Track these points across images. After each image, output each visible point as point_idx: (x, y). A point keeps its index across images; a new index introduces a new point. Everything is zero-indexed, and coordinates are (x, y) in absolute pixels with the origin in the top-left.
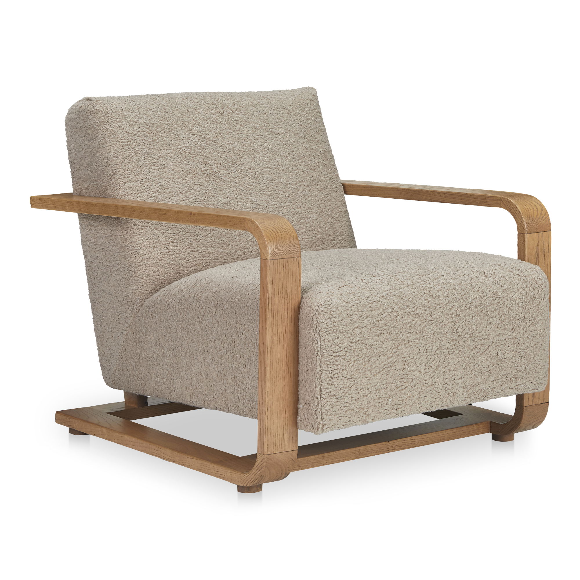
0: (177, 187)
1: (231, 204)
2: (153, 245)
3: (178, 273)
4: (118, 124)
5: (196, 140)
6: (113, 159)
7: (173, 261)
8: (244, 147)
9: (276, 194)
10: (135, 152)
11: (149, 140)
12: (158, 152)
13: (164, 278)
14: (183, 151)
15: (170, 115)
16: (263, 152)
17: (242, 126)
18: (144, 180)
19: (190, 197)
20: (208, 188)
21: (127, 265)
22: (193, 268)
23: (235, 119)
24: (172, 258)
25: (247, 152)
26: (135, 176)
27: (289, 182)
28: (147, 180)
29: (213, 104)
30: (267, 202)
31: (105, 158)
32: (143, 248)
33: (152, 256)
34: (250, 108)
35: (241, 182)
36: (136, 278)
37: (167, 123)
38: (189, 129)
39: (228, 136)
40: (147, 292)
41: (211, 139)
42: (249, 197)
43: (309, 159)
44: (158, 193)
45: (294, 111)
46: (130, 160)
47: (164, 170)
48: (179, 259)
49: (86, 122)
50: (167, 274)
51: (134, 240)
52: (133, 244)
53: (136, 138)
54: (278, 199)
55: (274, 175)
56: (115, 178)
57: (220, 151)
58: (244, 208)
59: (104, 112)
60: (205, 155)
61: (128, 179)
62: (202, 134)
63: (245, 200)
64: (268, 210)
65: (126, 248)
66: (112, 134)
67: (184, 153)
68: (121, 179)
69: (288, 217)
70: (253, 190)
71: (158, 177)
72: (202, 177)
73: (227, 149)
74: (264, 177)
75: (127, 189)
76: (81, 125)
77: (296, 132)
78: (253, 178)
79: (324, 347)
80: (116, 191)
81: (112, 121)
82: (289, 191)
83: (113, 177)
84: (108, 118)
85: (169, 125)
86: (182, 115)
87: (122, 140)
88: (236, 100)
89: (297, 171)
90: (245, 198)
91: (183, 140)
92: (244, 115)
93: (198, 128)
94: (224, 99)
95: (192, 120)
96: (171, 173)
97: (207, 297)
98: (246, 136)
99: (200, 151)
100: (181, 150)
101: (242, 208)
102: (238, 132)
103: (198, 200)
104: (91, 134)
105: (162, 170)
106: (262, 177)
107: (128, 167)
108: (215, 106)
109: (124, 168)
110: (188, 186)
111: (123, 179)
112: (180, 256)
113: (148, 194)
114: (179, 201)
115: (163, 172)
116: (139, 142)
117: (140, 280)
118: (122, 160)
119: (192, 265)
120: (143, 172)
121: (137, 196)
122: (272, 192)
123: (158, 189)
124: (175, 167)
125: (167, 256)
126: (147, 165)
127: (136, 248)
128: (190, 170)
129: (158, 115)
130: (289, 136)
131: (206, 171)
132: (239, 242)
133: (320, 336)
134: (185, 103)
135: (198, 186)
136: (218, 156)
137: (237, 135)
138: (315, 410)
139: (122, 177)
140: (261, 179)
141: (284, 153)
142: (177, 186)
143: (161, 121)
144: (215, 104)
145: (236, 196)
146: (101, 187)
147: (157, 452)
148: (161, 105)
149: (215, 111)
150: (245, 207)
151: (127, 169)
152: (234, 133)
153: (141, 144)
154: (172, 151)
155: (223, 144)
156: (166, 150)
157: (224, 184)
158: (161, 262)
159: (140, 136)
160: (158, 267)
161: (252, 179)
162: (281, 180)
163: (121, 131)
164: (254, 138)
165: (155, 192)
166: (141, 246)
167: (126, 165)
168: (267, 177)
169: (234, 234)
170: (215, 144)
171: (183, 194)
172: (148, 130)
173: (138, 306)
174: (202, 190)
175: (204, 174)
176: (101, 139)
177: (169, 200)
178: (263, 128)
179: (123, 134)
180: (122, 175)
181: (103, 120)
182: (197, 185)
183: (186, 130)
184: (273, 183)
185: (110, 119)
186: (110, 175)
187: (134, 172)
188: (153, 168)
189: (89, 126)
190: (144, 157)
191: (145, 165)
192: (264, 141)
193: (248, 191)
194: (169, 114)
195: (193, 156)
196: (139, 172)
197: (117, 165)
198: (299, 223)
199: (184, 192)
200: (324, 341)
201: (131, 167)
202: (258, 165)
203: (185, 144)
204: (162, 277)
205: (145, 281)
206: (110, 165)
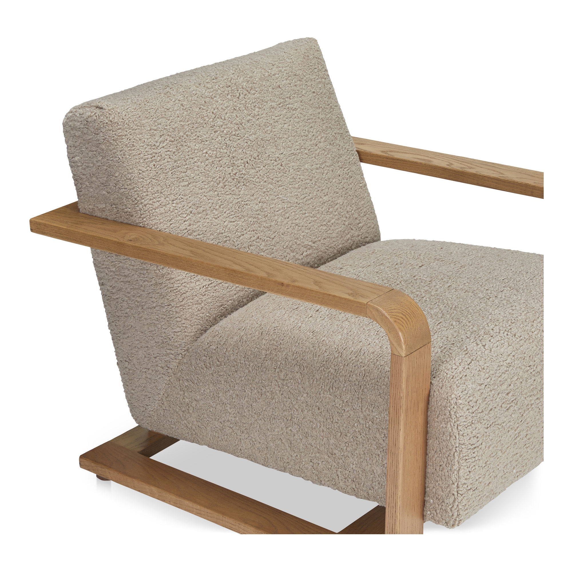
0: (209, 203)
1: (264, 209)
2: (195, 279)
3: (222, 305)
4: (138, 136)
5: (220, 138)
6: (138, 181)
7: (217, 293)
8: (267, 135)
9: (304, 185)
10: (161, 169)
11: (174, 150)
12: (184, 163)
13: (210, 315)
14: (209, 155)
15: (189, 111)
16: (285, 136)
17: (260, 108)
18: (175, 202)
19: (224, 211)
20: (240, 196)
21: (166, 305)
22: (236, 296)
23: (252, 101)
24: (215, 290)
25: (270, 141)
26: (165, 199)
27: (313, 167)
28: (179, 201)
29: (227, 86)
30: (297, 197)
31: (127, 179)
32: (184, 284)
33: (195, 292)
34: (264, 84)
35: (269, 179)
36: (178, 319)
37: (188, 123)
38: (210, 126)
39: (249, 124)
40: (193, 334)
41: (234, 133)
42: (280, 196)
43: (327, 133)
44: (191, 215)
45: (305, 76)
46: (157, 180)
47: (194, 184)
48: (223, 289)
49: (97, 134)
50: (211, 310)
51: (172, 276)
52: (172, 280)
53: (159, 151)
54: (306, 190)
55: (298, 163)
56: (142, 203)
57: (244, 146)
58: (276, 210)
59: (119, 123)
60: (231, 155)
61: (158, 204)
62: (224, 128)
63: (276, 201)
64: (299, 206)
65: (164, 285)
66: (133, 150)
67: (210, 158)
68: (150, 204)
69: (318, 209)
70: (282, 186)
71: (189, 194)
72: (232, 183)
73: (251, 142)
74: (290, 167)
75: (159, 216)
76: (91, 137)
77: (311, 102)
78: (280, 171)
79: (463, 442)
80: (145, 219)
81: (130, 133)
82: (315, 177)
83: (139, 202)
84: (126, 130)
85: (190, 125)
86: (200, 108)
87: (145, 157)
88: (248, 76)
89: (318, 151)
90: (276, 198)
91: (206, 141)
92: (259, 93)
93: (219, 122)
94: (237, 78)
95: (211, 112)
96: (201, 186)
97: (286, 358)
98: (266, 121)
99: (225, 151)
100: (207, 155)
101: (274, 211)
102: (258, 117)
103: (233, 213)
104: (105, 149)
105: (192, 185)
106: (288, 168)
107: (156, 189)
108: (229, 89)
109: (153, 191)
110: (221, 198)
111: (152, 205)
112: (223, 286)
113: (182, 218)
114: (214, 219)
115: (193, 188)
116: (163, 155)
117: (183, 321)
118: (148, 180)
119: (235, 292)
120: (173, 192)
121: (171, 223)
122: (299, 184)
123: (191, 209)
124: (204, 179)
125: (210, 289)
126: (176, 182)
127: (175, 285)
128: (220, 177)
129: (177, 115)
130: (306, 109)
131: (235, 175)
132: (276, 252)
133: (459, 430)
134: (200, 92)
135: (230, 196)
136: (244, 153)
137: (257, 121)
138: (450, 507)
139: (151, 202)
140: (288, 170)
141: (304, 131)
142: (209, 201)
143: (182, 123)
144: (230, 86)
145: (267, 198)
146: (123, 212)
147: (233, 526)
148: (177, 101)
149: (231, 96)
150: (278, 209)
151: (156, 191)
152: (254, 120)
153: (166, 157)
154: (198, 158)
155: (246, 136)
156: (192, 158)
157: (255, 187)
158: (205, 296)
159: (163, 147)
160: (202, 304)
161: (280, 173)
162: (306, 166)
163: (142, 145)
164: (273, 121)
165: (188, 215)
166: (181, 283)
167: (154, 186)
168: (293, 166)
169: (271, 244)
170: (238, 138)
171: (216, 210)
172: (171, 138)
173: (184, 351)
174: (235, 200)
175: (233, 179)
176: (120, 156)
177: (204, 220)
178: (280, 106)
179: (146, 148)
180: (151, 199)
181: (121, 134)
182: (228, 194)
183: (207, 128)
184: (298, 171)
185: (128, 132)
186: (135, 199)
187: (164, 193)
188: (182, 185)
189: (103, 140)
190: (172, 173)
191: (174, 183)
192: (283, 121)
193: (277, 189)
194: (187, 111)
195: (220, 159)
196: (169, 193)
197: (144, 188)
198: (328, 213)
199: (217, 207)
200: (463, 435)
201: (159, 188)
202: (282, 154)
203: (210, 146)
204: (207, 314)
205: (189, 322)
206: (134, 188)
